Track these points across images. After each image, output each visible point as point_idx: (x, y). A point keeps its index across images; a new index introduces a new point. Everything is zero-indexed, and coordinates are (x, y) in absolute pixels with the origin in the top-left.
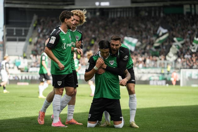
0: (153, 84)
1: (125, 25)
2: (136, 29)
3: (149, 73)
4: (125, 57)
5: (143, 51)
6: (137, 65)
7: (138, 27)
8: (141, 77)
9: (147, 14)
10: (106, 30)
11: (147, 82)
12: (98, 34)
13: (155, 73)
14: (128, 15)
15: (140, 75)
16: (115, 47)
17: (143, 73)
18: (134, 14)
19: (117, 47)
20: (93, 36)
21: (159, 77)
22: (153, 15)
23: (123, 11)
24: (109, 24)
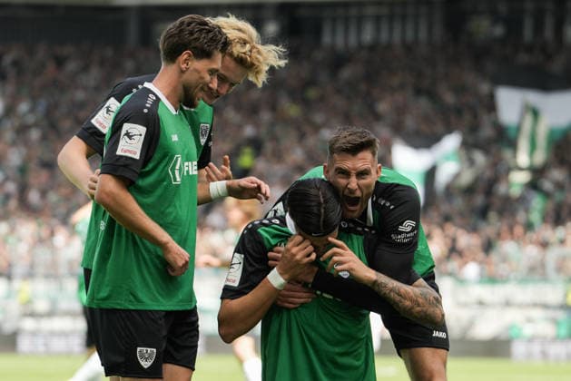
0: (529, 356)
1: (395, 81)
2: (449, 98)
3: (508, 304)
4: (401, 228)
5: (479, 200)
6: (453, 265)
7: (460, 90)
8: (471, 324)
9: (499, 31)
10: (306, 104)
11: (496, 348)
12: (272, 125)
13: (535, 305)
14: (410, 35)
15: (465, 315)
16: (354, 183)
17: (481, 303)
18: (438, 31)
19: (363, 182)
20: (249, 131)
21: (555, 322)
22: (528, 33)
23: (391, 18)
24: (324, 77)
